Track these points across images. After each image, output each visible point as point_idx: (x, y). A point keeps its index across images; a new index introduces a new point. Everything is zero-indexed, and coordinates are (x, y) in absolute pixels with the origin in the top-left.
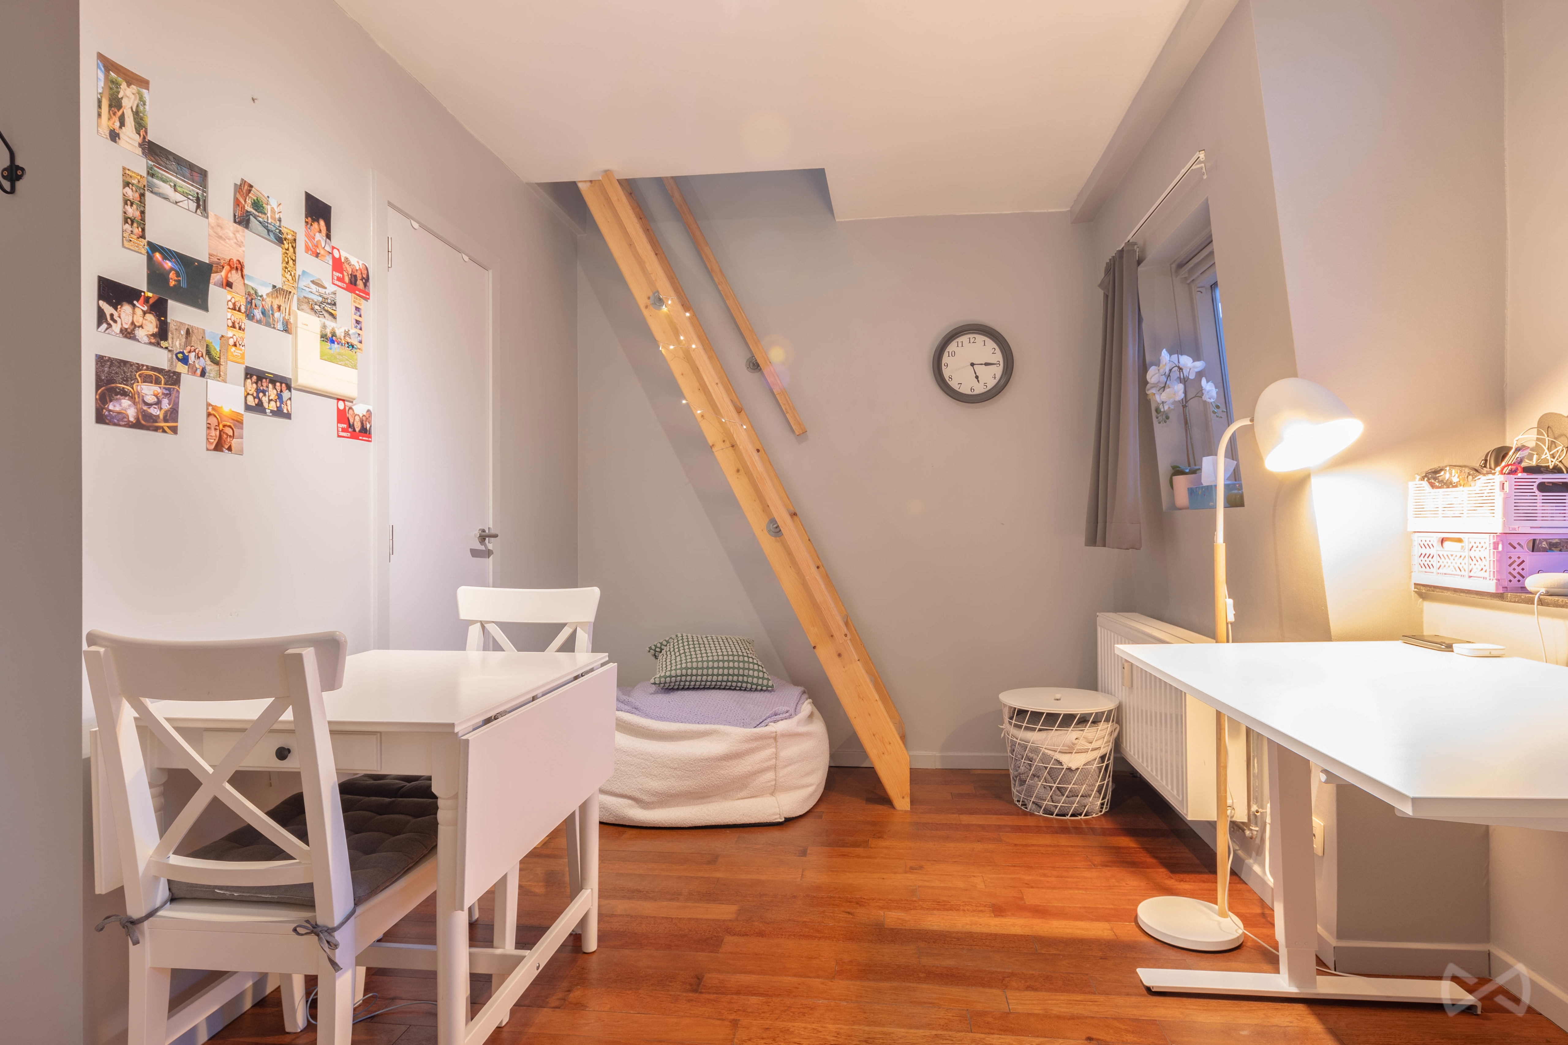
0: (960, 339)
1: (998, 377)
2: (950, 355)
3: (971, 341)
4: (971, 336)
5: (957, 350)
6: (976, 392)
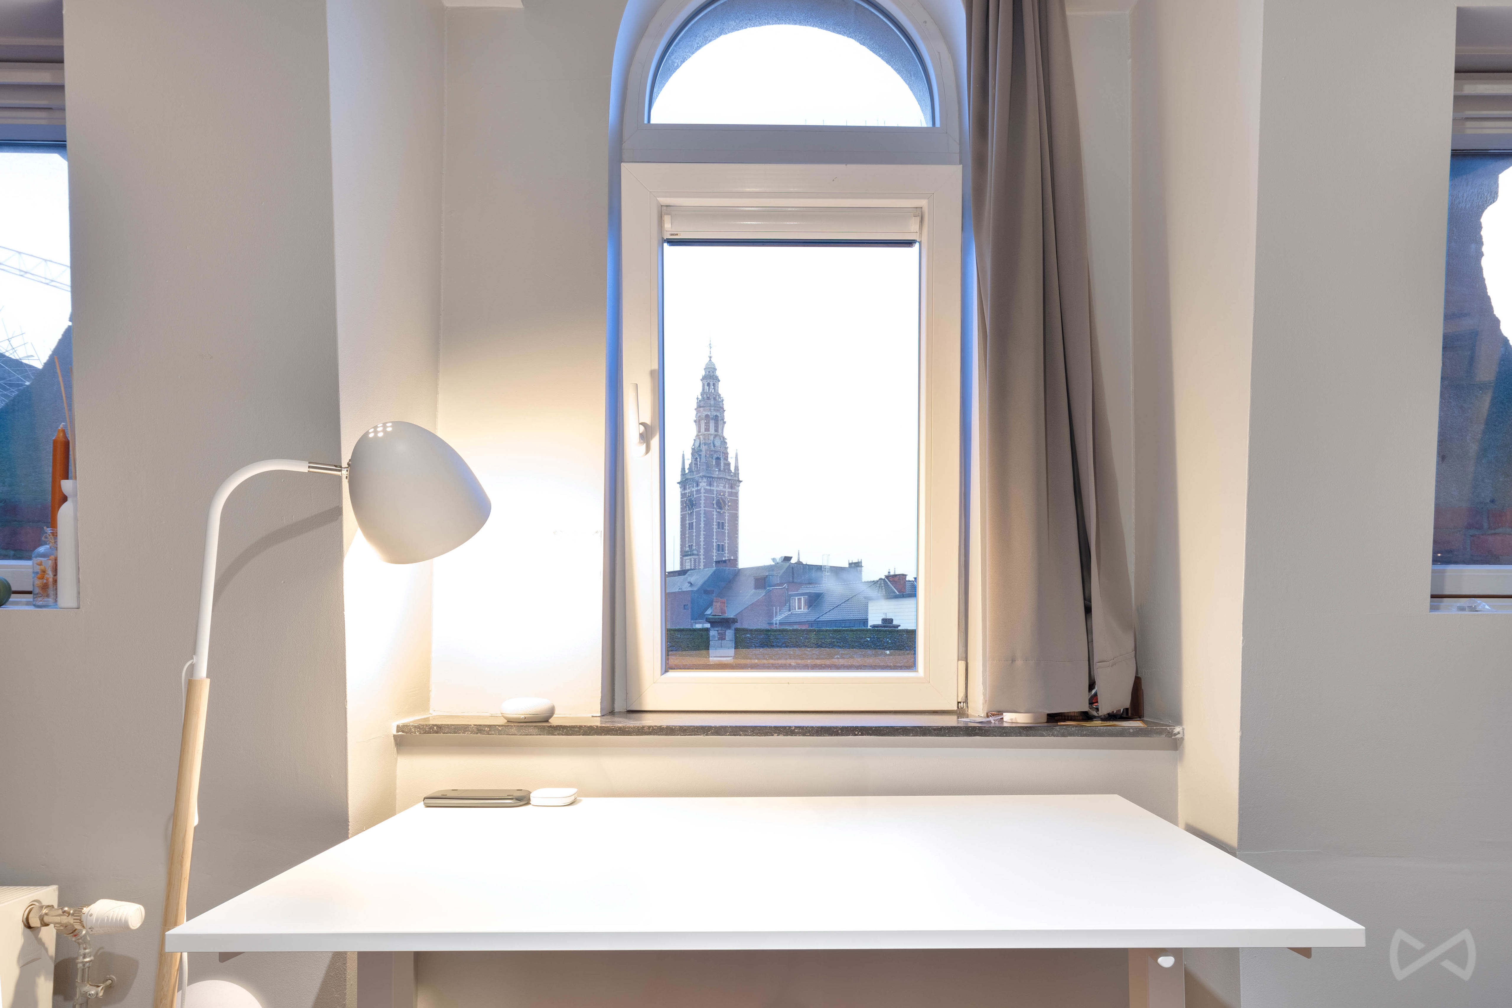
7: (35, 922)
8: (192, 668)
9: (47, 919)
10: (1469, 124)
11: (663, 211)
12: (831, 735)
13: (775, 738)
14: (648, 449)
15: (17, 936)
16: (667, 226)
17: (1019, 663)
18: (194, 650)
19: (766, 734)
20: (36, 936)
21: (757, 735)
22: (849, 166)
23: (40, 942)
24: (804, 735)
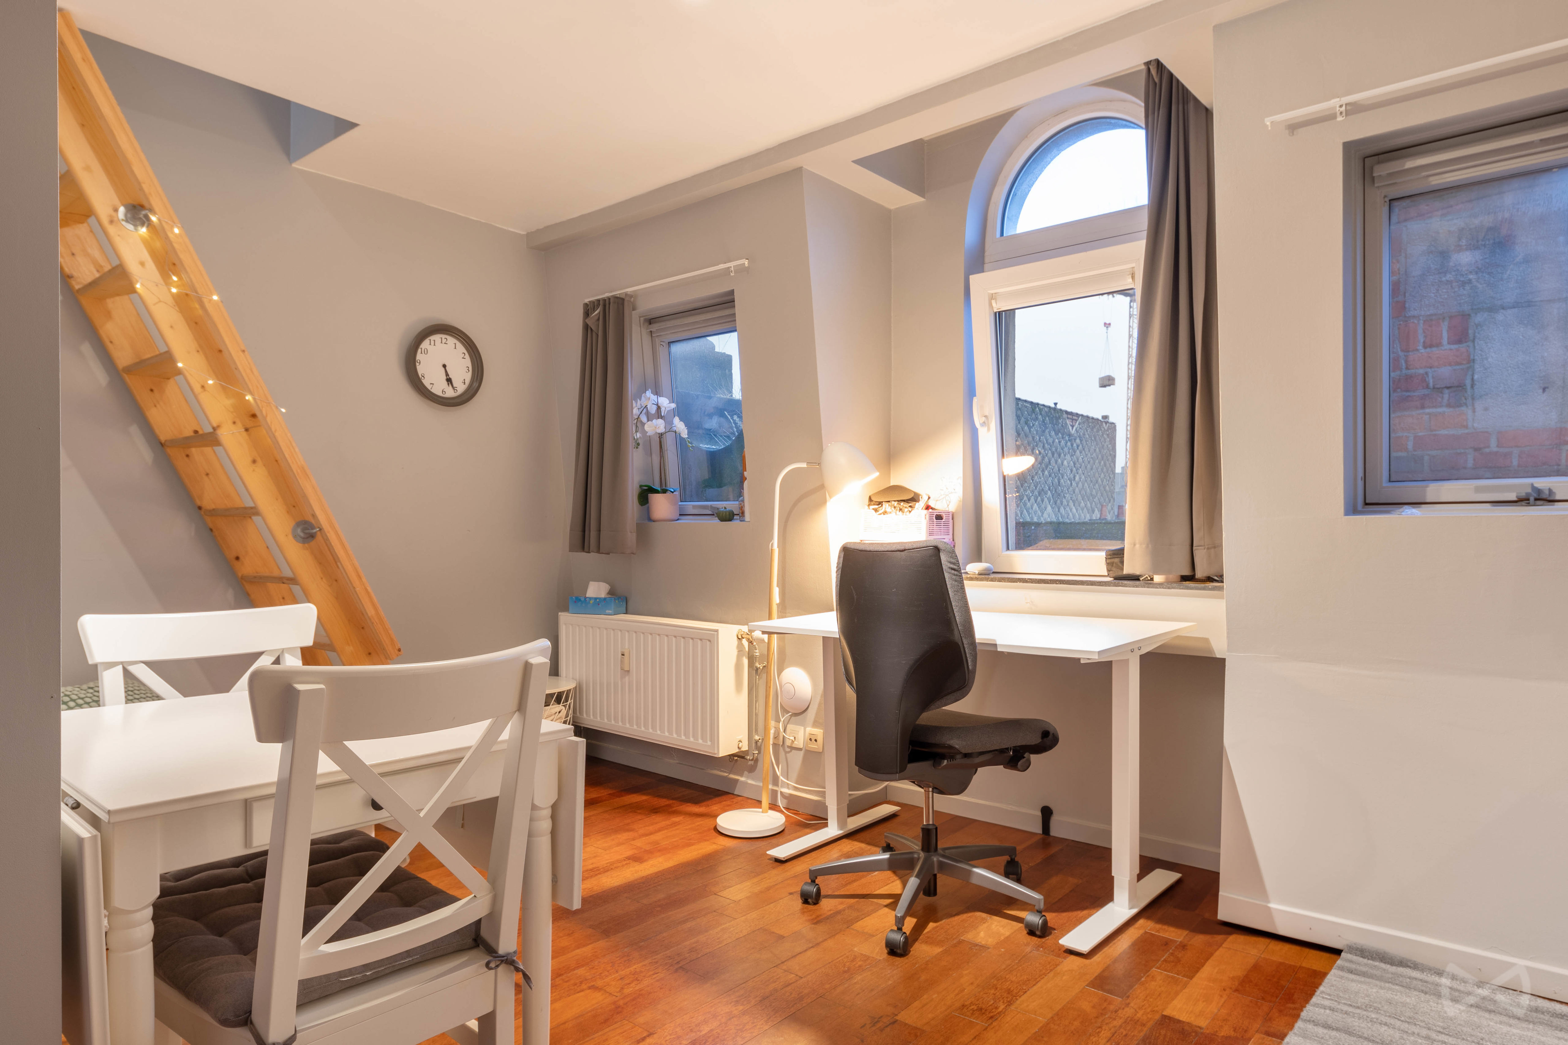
0: (433, 338)
1: (468, 382)
2: (423, 352)
3: (443, 342)
4: (444, 336)
5: (431, 348)
6: (447, 395)
7: (740, 637)
8: (772, 544)
9: (743, 636)
10: (1431, 179)
11: (992, 297)
12: (1045, 583)
13: (1018, 584)
14: (989, 430)
15: (735, 642)
16: (994, 304)
17: (1137, 546)
18: (772, 538)
19: (1014, 582)
20: (741, 642)
21: (1010, 582)
22: (1088, 252)
23: (742, 644)
24: (1032, 583)
